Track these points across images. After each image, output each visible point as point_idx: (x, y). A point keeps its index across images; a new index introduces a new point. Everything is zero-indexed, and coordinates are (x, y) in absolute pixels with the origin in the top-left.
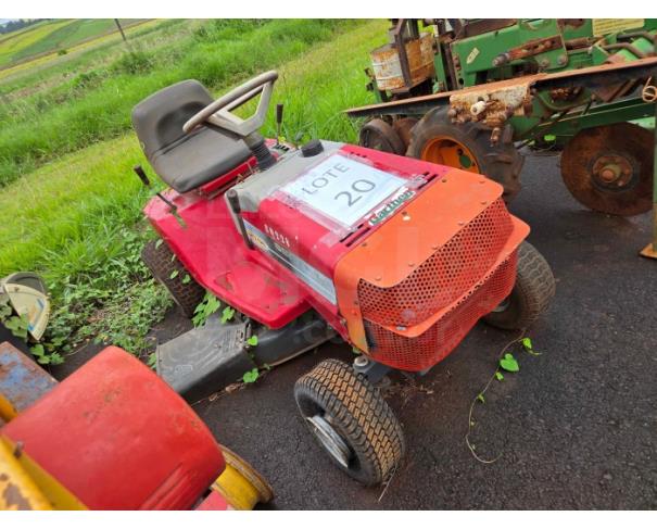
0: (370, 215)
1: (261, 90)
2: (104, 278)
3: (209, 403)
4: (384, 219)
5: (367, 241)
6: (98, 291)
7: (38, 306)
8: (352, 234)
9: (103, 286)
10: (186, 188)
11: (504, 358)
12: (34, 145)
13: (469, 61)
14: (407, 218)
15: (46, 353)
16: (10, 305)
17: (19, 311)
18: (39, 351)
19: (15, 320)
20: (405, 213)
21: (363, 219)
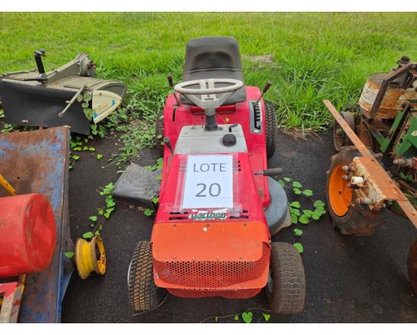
0: (196, 211)
2: (154, 103)
3: (128, 208)
4: (197, 219)
5: (178, 224)
6: (147, 108)
7: (111, 103)
8: (179, 213)
9: (151, 106)
10: (185, 102)
11: (247, 313)
13: (413, 134)
14: (205, 229)
15: (98, 129)
16: (90, 102)
17: (93, 106)
18: (94, 127)
19: (89, 110)
20: (208, 226)
21: (191, 210)
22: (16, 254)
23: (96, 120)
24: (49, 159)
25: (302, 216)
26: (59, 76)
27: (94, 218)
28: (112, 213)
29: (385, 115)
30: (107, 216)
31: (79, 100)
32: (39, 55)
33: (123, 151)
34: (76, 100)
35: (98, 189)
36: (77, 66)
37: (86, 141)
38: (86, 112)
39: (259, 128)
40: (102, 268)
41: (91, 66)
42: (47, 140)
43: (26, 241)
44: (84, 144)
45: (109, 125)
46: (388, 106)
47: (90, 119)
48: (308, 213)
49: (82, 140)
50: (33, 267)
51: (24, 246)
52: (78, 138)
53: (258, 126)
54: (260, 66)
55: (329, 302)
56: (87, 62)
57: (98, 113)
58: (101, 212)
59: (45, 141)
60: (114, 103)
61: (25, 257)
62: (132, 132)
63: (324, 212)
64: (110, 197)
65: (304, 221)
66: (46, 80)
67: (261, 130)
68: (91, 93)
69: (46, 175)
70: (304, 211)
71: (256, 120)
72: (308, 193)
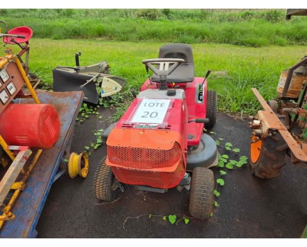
0: (139, 124)
1: (173, 64)
4: (139, 128)
5: (126, 129)
7: (114, 88)
8: (128, 124)
11: (173, 216)
12: (205, 34)
14: (141, 133)
15: (103, 102)
16: (101, 83)
17: (102, 86)
18: (101, 100)
19: (99, 88)
20: (144, 131)
21: (136, 123)
22: (32, 129)
23: (103, 95)
24: (69, 106)
25: (229, 163)
26: (87, 70)
27: (87, 148)
28: (99, 147)
29: (294, 95)
30: (96, 147)
31: (94, 81)
32: (78, 55)
33: (115, 116)
34: (92, 80)
35: (94, 131)
36: (99, 67)
37: (96, 109)
38: (97, 89)
39: (201, 100)
40: (84, 174)
41: (107, 68)
42: (70, 96)
43: (39, 123)
44: (94, 110)
45: (111, 101)
46: (296, 89)
47: (99, 93)
48: (233, 162)
49: (93, 109)
50: (39, 141)
51: (37, 125)
52: (91, 107)
53: (200, 99)
54: (218, 77)
55: (238, 220)
56: (105, 65)
57: (104, 91)
58: (92, 145)
59: (69, 97)
60: (116, 89)
61: (36, 132)
62: (124, 107)
63: (246, 163)
64: (100, 137)
65: (229, 166)
66: (79, 70)
67: (203, 101)
68: (102, 78)
69: (64, 113)
70: (230, 161)
71: (200, 94)
72: (236, 150)
